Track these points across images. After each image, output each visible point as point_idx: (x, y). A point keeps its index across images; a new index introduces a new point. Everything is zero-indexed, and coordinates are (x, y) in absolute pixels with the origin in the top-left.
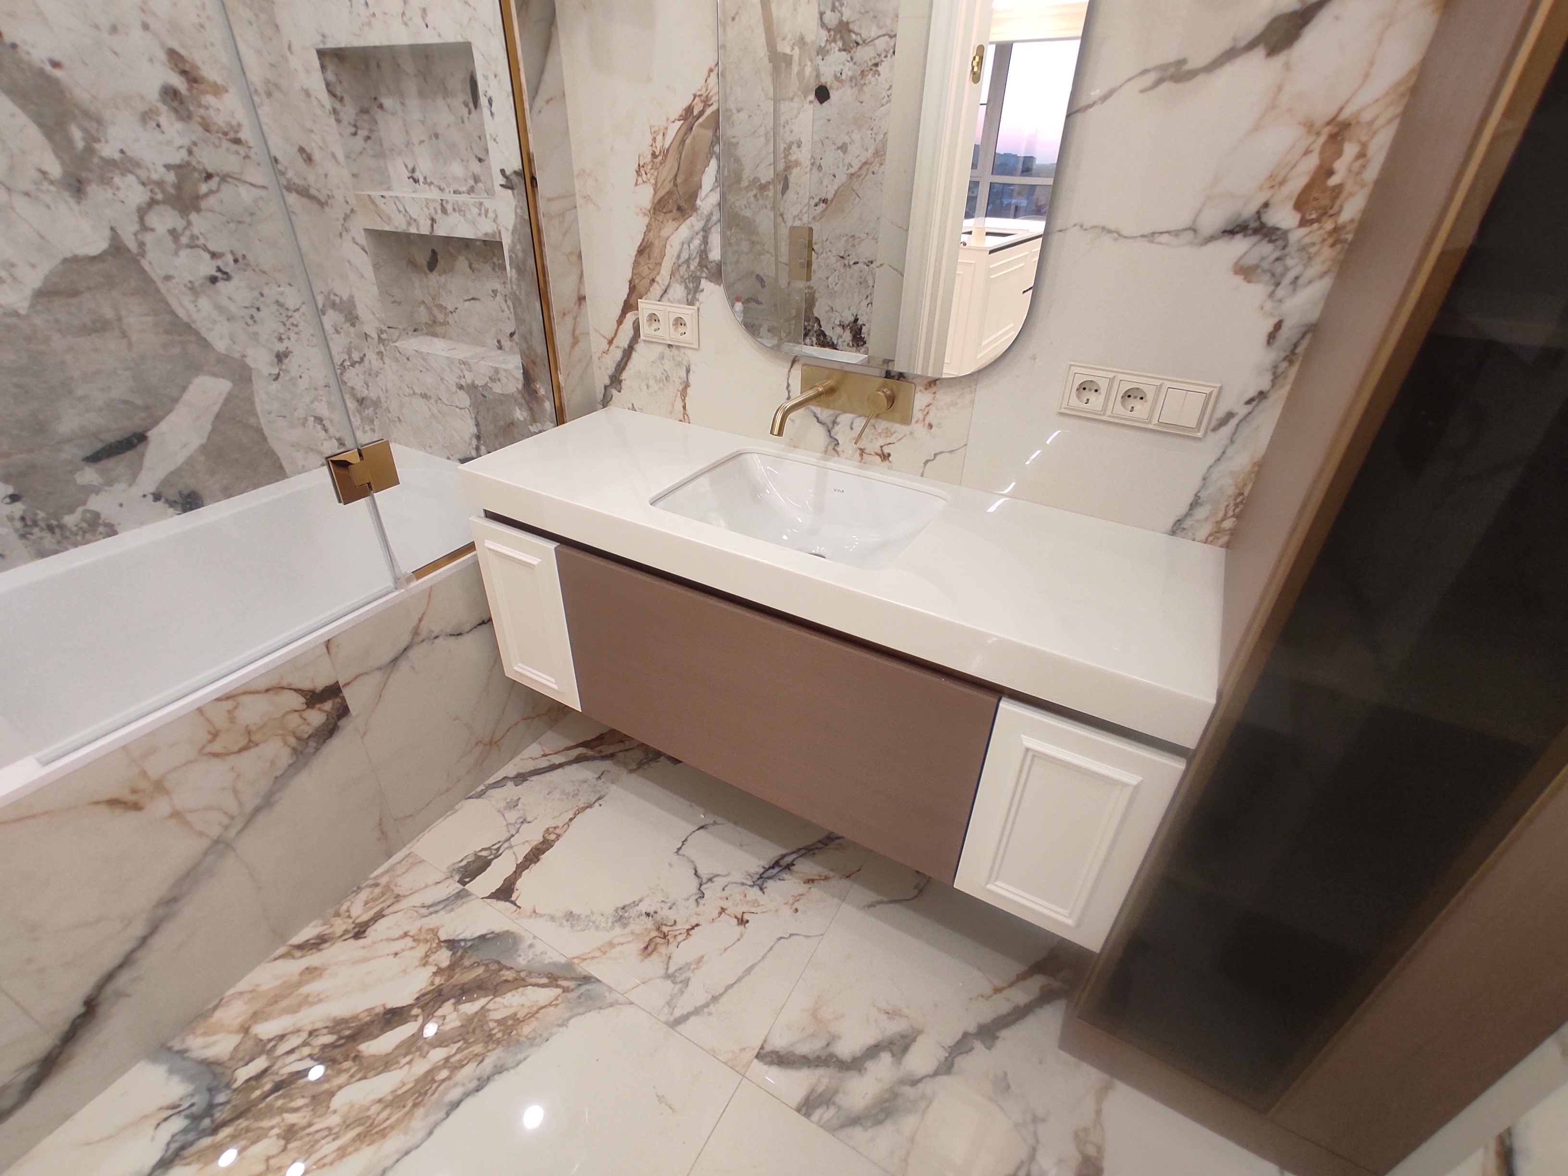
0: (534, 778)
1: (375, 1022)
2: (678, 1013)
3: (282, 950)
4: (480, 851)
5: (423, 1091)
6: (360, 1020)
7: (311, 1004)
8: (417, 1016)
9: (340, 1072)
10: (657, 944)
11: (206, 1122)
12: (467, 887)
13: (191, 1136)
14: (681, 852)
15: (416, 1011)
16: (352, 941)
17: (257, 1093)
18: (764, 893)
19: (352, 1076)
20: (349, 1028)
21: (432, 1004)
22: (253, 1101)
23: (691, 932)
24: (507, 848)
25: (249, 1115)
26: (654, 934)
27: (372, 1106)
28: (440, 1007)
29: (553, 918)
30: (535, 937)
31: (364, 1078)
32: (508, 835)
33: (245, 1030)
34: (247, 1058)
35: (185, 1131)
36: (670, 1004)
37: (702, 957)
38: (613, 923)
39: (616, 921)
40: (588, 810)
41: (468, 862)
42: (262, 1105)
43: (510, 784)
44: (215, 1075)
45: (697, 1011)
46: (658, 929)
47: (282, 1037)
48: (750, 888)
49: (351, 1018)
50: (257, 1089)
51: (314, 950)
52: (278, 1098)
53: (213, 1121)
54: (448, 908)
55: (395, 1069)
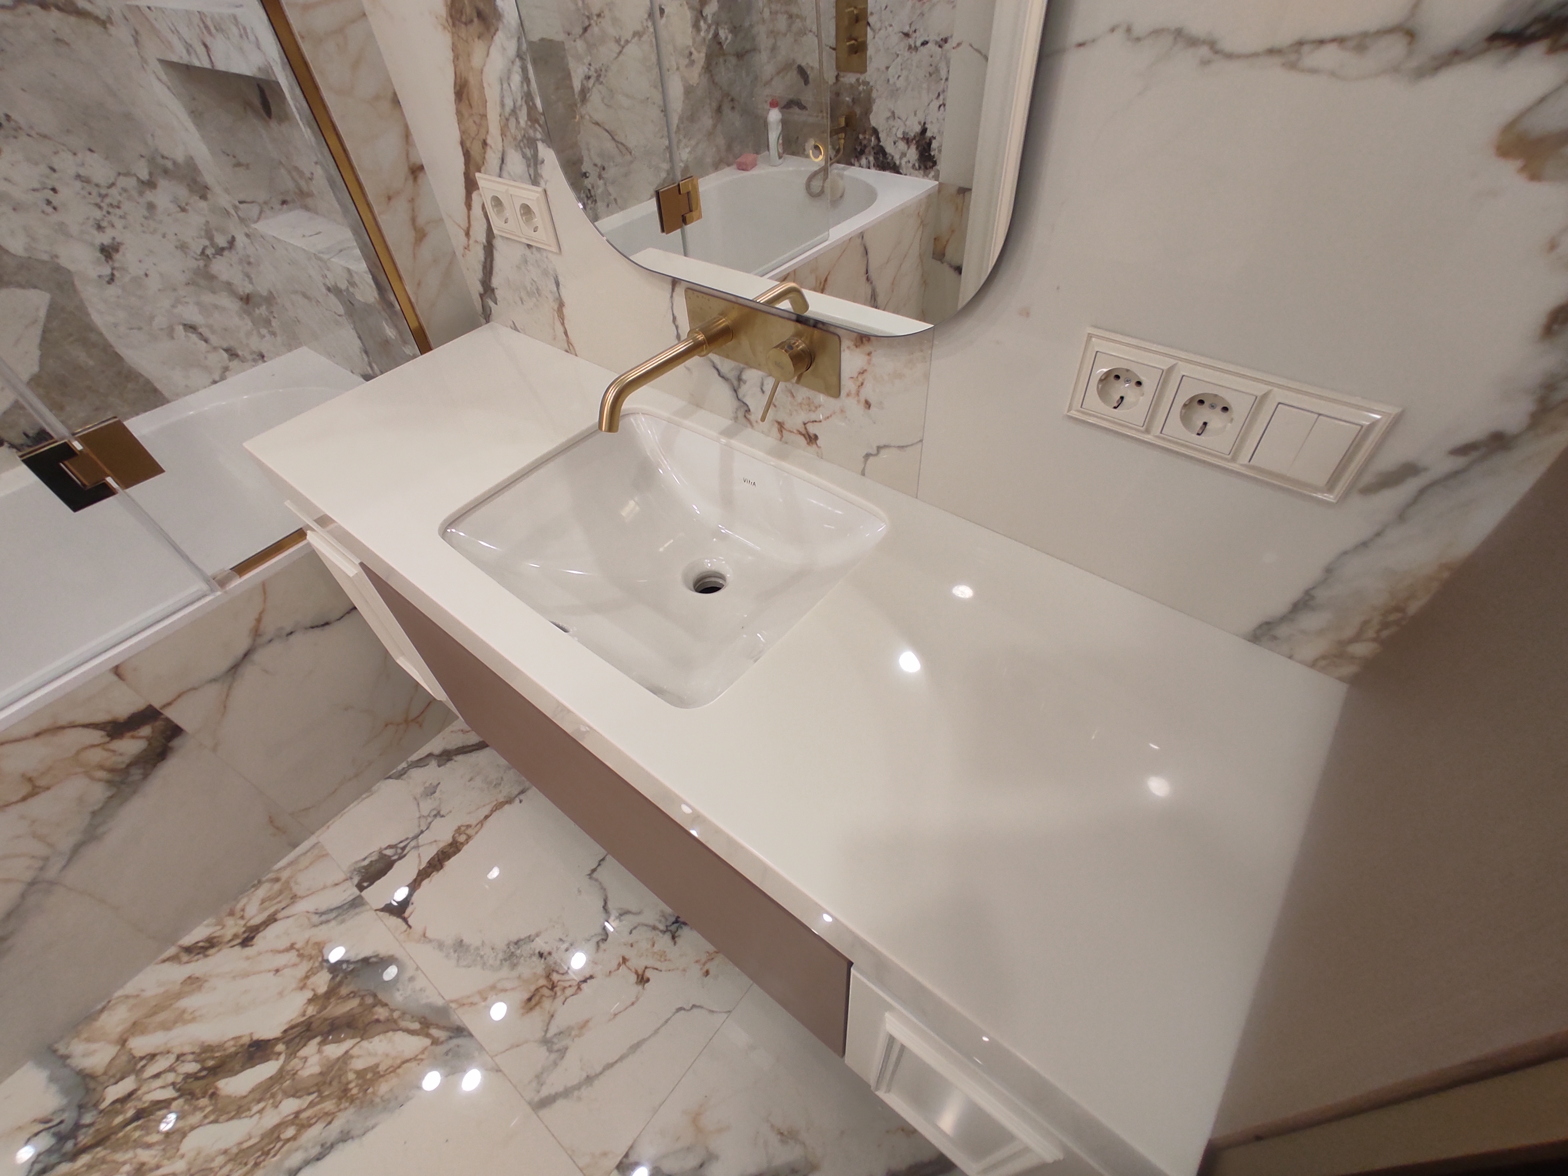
0: (460, 758)
1: (239, 1055)
2: (545, 1092)
3: (172, 951)
4: (386, 848)
5: (266, 1149)
6: (225, 1050)
7: (185, 1022)
8: (279, 1054)
9: (196, 1109)
10: (542, 996)
11: (69, 1145)
12: (365, 893)
13: (54, 1159)
14: (595, 875)
15: (280, 1047)
16: (238, 948)
17: (119, 1119)
18: (675, 943)
19: (205, 1117)
20: (213, 1058)
21: (297, 1040)
22: (113, 1127)
23: (584, 986)
24: (414, 847)
25: (108, 1144)
26: (542, 982)
27: (216, 1156)
28: (305, 1045)
29: (441, 945)
30: (418, 968)
31: (215, 1121)
32: (417, 831)
33: (123, 1042)
34: (118, 1076)
35: (49, 1151)
36: (539, 1079)
37: (587, 1021)
38: (501, 961)
39: (505, 960)
40: (507, 807)
41: (371, 862)
42: (121, 1134)
43: (433, 763)
44: (88, 1091)
45: (566, 1093)
46: (548, 977)
47: (152, 1057)
48: (661, 935)
49: (217, 1046)
50: (121, 1113)
51: (201, 956)
52: (136, 1129)
53: (75, 1144)
54: (340, 918)
55: (246, 1117)
